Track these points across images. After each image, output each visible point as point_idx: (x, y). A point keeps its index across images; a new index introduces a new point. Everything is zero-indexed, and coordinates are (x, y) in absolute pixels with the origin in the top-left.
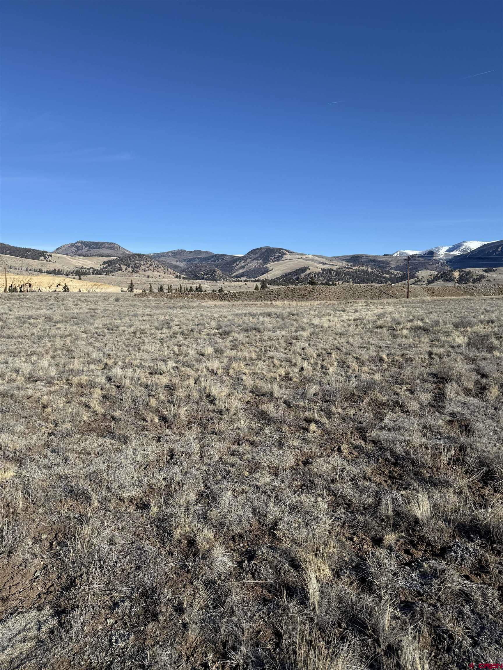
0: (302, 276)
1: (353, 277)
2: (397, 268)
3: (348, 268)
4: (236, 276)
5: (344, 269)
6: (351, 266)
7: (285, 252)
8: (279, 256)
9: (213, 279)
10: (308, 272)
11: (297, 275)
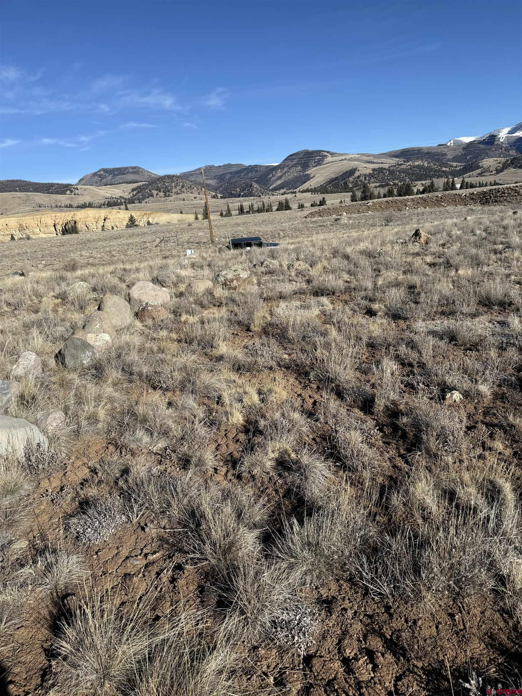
0: (351, 179)
1: (409, 174)
2: (455, 159)
3: (401, 164)
4: (275, 189)
5: (397, 166)
6: (405, 162)
7: (326, 154)
8: (319, 160)
9: (251, 195)
10: (357, 174)
11: (344, 179)
